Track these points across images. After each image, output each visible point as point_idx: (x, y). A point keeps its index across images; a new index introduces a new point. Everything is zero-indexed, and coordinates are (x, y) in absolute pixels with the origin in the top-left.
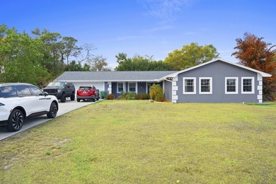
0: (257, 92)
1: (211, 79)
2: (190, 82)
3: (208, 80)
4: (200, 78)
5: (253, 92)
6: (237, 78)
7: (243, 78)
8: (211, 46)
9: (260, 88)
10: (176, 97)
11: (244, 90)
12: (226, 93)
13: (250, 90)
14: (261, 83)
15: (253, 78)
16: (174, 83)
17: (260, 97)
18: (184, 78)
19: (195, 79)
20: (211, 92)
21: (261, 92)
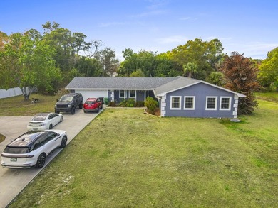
0: (233, 109)
1: (194, 97)
2: (176, 100)
3: (192, 99)
4: (185, 97)
5: (229, 109)
6: (216, 97)
7: (221, 97)
8: (216, 40)
9: (236, 106)
10: (165, 112)
11: (222, 107)
12: (207, 109)
13: (228, 108)
14: (237, 102)
15: (230, 98)
16: (163, 101)
17: (235, 113)
18: (171, 97)
19: (180, 97)
20: (193, 109)
21: (236, 109)
